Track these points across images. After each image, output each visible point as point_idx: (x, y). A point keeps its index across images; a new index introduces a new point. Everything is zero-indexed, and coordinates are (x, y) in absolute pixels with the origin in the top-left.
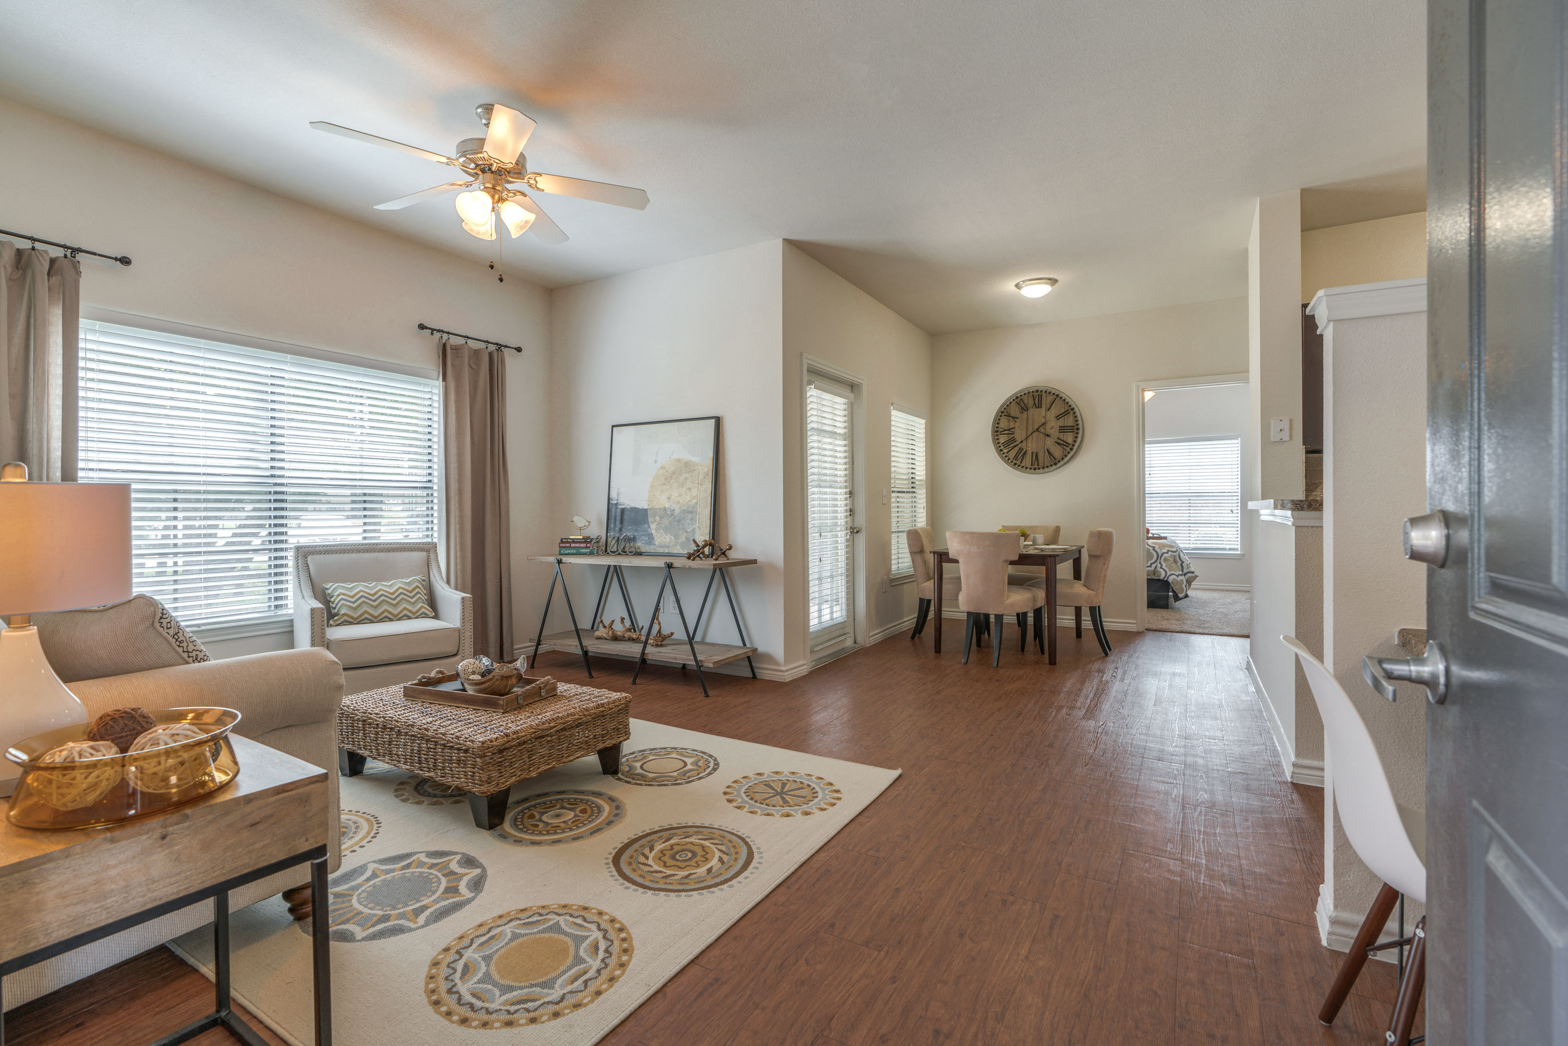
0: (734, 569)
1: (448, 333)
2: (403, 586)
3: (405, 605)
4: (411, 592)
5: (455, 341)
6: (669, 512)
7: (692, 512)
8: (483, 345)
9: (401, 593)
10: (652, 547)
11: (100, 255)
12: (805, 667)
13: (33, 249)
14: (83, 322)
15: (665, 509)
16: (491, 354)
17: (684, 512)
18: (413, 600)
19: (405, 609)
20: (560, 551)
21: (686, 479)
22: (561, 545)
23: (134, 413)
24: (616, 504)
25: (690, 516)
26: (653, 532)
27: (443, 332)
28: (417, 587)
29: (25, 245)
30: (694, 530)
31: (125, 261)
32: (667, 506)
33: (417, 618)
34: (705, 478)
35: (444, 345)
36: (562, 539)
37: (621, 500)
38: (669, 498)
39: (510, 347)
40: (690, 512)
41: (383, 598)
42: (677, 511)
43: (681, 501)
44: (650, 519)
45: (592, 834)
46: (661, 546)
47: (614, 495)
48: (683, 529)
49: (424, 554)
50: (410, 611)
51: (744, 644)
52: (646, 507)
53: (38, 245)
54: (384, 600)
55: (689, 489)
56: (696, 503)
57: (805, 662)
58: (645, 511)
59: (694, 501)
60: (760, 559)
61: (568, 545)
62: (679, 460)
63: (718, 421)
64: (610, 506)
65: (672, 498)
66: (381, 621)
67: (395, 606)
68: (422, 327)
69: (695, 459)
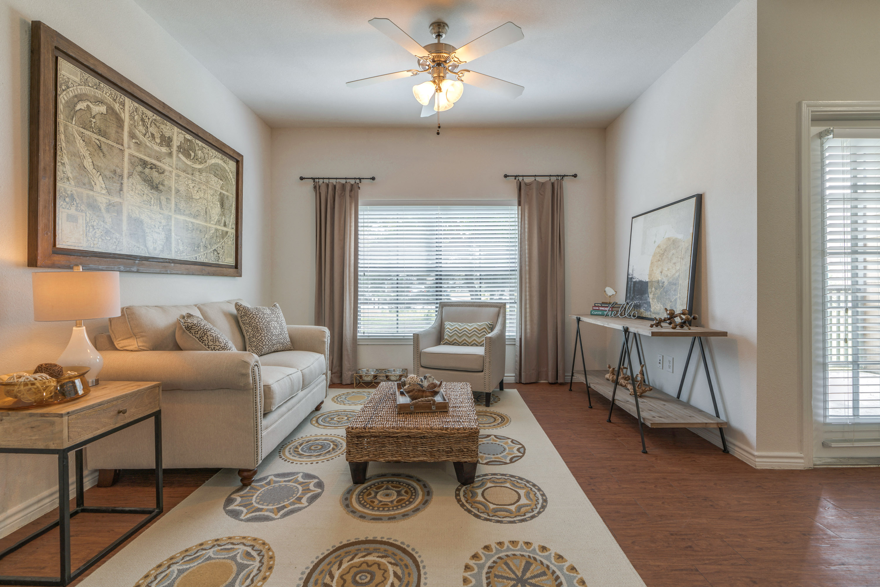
0: (712, 339)
1: (523, 176)
2: (476, 327)
3: (474, 338)
4: (480, 331)
5: (527, 180)
6: (660, 284)
7: (675, 284)
8: (547, 179)
9: (475, 331)
10: (649, 313)
11: (365, 179)
12: (802, 461)
13: (346, 182)
14: (360, 208)
15: (658, 282)
16: (553, 184)
17: (670, 284)
18: (479, 336)
19: (474, 340)
20: (591, 312)
21: (673, 254)
22: (595, 308)
23: (397, 243)
24: (631, 278)
25: (674, 287)
26: (651, 300)
27: (519, 176)
28: (485, 328)
29: (343, 181)
30: (676, 300)
31: (373, 179)
32: (660, 279)
33: (481, 346)
34: (686, 252)
35: (520, 183)
36: (595, 304)
37: (634, 275)
38: (661, 272)
39: (567, 176)
40: (674, 283)
41: (465, 332)
42: (666, 283)
43: (669, 275)
44: (649, 290)
45: (374, 519)
46: (654, 313)
47: (630, 272)
48: (669, 298)
49: (496, 309)
50: (477, 342)
51: (718, 416)
52: (647, 280)
53: (348, 181)
54: (465, 334)
55: (675, 263)
56: (679, 276)
57: (802, 455)
58: (647, 283)
59: (677, 274)
60: (729, 332)
61: (597, 308)
62: (669, 239)
63: (700, 199)
64: (629, 279)
65: (664, 272)
66: (463, 345)
67: (470, 337)
68: (506, 176)
69: (680, 237)
